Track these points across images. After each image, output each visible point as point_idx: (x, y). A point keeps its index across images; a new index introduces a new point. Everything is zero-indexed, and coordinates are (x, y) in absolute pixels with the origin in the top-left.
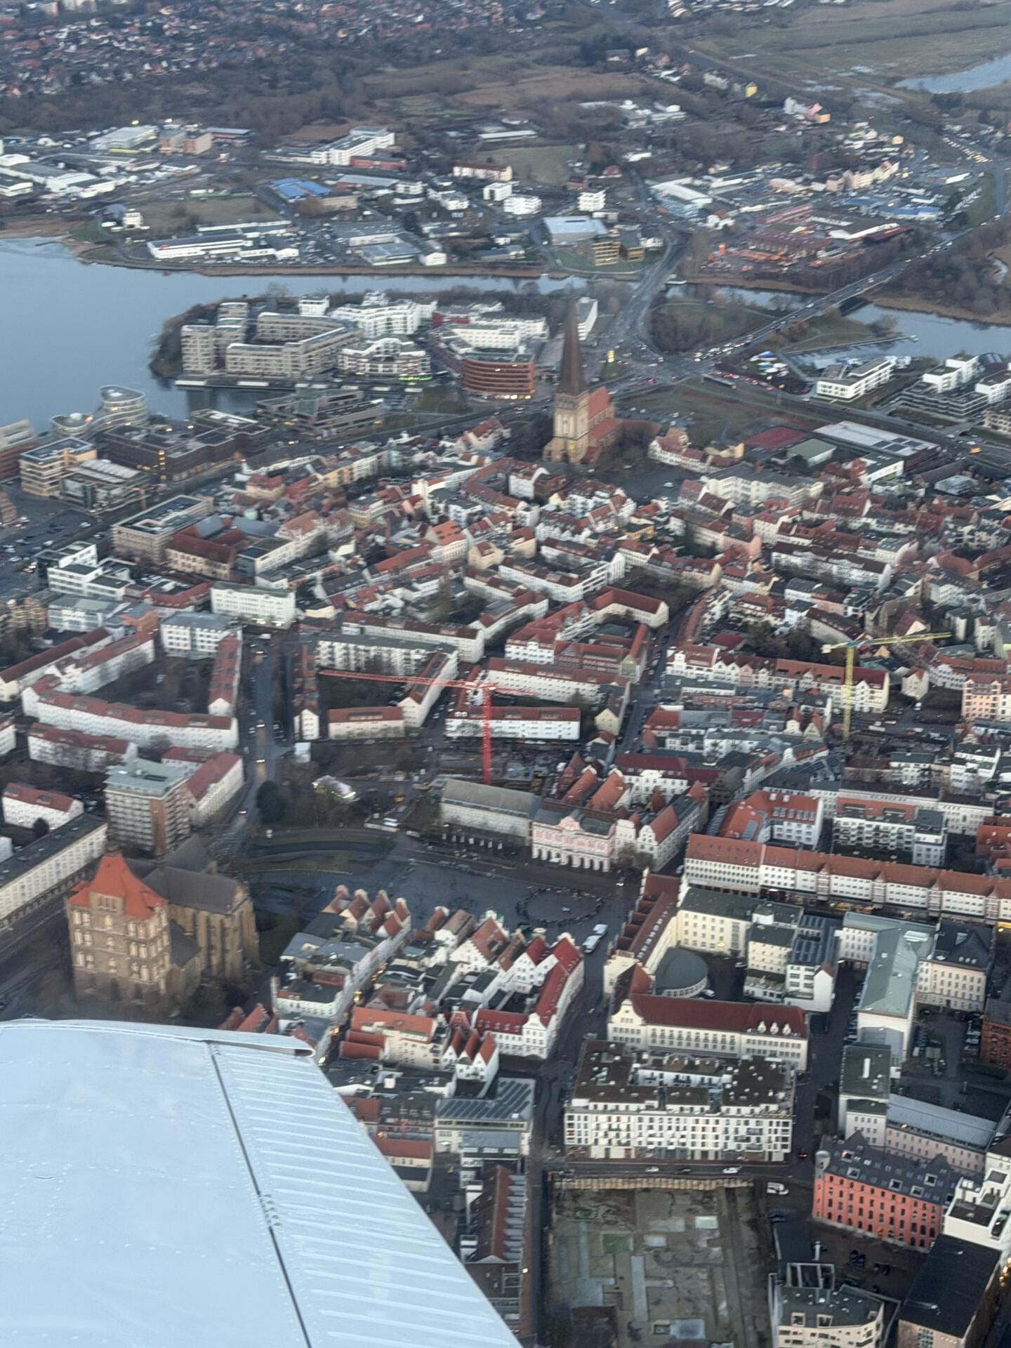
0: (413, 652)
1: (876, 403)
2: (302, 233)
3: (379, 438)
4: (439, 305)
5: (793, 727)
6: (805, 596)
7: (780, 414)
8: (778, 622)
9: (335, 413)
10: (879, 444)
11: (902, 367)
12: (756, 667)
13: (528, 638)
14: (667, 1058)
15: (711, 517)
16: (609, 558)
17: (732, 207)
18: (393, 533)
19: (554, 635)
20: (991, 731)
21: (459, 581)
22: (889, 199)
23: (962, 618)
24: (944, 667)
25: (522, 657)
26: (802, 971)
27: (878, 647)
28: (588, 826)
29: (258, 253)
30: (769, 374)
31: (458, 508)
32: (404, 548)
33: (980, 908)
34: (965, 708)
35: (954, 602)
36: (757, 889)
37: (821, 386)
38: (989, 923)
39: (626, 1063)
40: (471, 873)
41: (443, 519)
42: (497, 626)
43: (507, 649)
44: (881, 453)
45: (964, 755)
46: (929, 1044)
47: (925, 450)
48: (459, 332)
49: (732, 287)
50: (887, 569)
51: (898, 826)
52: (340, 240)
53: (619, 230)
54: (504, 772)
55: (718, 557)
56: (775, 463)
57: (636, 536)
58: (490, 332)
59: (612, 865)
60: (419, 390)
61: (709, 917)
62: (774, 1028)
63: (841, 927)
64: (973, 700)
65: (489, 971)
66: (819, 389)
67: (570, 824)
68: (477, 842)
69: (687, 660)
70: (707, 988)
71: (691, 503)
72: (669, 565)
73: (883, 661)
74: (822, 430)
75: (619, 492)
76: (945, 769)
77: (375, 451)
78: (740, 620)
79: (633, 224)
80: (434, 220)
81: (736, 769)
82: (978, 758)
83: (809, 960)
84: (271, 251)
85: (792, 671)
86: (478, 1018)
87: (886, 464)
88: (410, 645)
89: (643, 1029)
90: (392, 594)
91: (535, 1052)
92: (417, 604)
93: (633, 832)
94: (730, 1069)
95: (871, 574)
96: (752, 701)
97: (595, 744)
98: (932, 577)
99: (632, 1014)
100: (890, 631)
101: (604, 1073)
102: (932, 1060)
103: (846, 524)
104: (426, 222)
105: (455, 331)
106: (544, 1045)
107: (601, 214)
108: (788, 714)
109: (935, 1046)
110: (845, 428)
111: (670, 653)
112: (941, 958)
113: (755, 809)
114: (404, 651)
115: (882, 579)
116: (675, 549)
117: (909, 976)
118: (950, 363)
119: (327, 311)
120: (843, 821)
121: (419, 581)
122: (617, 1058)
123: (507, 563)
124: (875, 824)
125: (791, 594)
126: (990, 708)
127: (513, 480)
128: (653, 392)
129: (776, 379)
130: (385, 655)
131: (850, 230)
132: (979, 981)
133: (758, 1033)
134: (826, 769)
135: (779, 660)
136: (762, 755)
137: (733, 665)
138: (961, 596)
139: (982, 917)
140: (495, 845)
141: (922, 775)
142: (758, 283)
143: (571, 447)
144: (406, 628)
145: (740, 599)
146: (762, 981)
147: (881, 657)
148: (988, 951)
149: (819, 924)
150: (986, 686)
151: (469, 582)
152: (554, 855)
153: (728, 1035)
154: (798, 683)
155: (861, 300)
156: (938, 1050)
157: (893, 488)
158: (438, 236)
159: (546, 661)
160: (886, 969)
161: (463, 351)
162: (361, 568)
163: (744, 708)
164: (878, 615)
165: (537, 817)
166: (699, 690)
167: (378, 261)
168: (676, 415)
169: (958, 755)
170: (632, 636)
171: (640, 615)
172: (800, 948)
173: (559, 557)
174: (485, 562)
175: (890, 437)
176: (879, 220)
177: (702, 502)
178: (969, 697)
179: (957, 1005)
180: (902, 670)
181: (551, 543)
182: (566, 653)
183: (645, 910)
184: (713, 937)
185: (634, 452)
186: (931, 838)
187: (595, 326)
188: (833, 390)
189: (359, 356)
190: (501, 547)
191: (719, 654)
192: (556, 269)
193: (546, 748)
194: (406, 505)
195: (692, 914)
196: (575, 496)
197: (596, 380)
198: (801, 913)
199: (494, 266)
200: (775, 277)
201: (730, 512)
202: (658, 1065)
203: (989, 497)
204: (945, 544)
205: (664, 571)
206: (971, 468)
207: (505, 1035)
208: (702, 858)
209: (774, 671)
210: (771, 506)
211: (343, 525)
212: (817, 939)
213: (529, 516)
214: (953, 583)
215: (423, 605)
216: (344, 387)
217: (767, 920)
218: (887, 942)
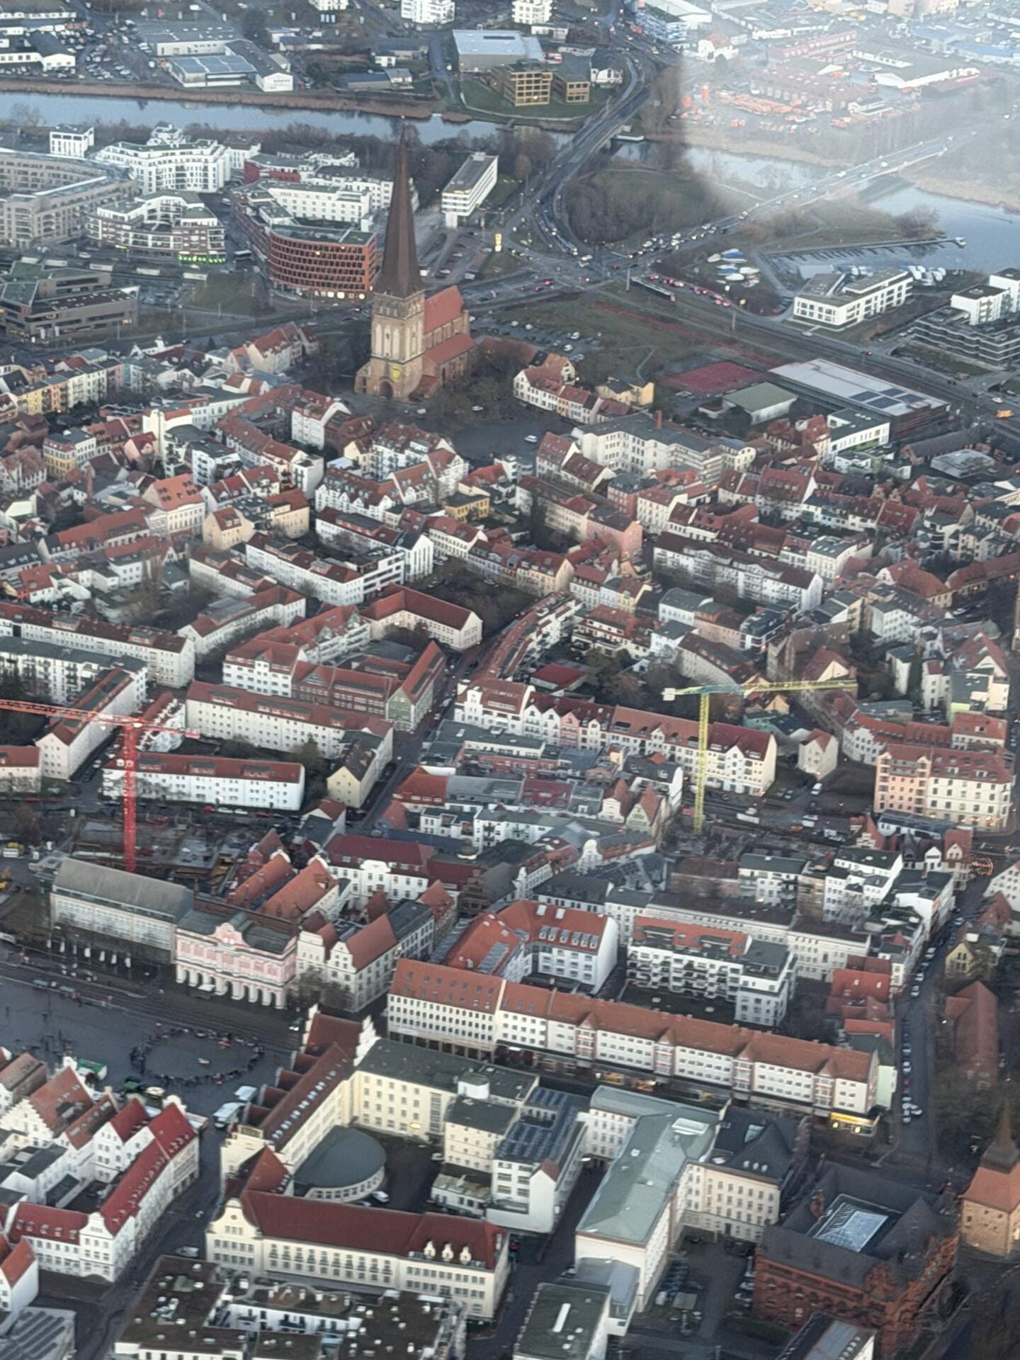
0: (80, 666)
1: (878, 335)
2: (90, 32)
3: (118, 345)
4: (262, 150)
5: (611, 808)
6: (686, 616)
7: (731, 342)
8: (640, 652)
9: (63, 303)
10: (862, 396)
11: (929, 282)
12: (583, 717)
13: (255, 655)
14: (276, 1288)
15: (577, 490)
16: (409, 544)
17: (740, 30)
18: (98, 487)
19: (296, 653)
20: (904, 830)
21: (183, 566)
22: (975, 31)
23: (904, 661)
24: (863, 733)
25: (245, 683)
26: (515, 1169)
27: (771, 696)
28: (255, 939)
29: (15, 58)
30: (729, 282)
31: (205, 456)
32: (109, 509)
33: (808, 1091)
34: (878, 794)
35: (904, 637)
36: (491, 1046)
37: (800, 305)
38: (819, 1113)
39: (211, 1293)
40: (78, 1000)
41: (183, 470)
42: (220, 635)
43: (225, 670)
44: (861, 409)
45: (846, 864)
46: (685, 1288)
47: (928, 408)
48: (278, 194)
49: (713, 149)
50: (817, 582)
51: (719, 964)
52: (144, 46)
53: (563, 54)
54: (176, 853)
55: (573, 550)
56: (705, 415)
57: (460, 512)
58: (324, 196)
59: (289, 998)
60: (205, 277)
61: (399, 1083)
62: (448, 1252)
63: (587, 1110)
64: (890, 784)
65: (54, 1146)
66: (797, 309)
67: (228, 934)
68: (95, 954)
69: (484, 701)
70: (380, 1189)
71: (554, 467)
72: (499, 558)
73: (776, 719)
74: (782, 371)
75: (444, 444)
76: (818, 883)
77: (104, 365)
78: (586, 646)
79: (586, 46)
80: (291, 24)
81: (504, 866)
82: (867, 869)
83: (526, 1154)
84: (35, 57)
85: (636, 725)
86: (17, 1217)
87: (867, 425)
88: (76, 655)
89: (257, 1244)
90: (76, 580)
91: (98, 1271)
92: (108, 597)
93: (322, 950)
94: (361, 1309)
95: (792, 588)
96: (565, 767)
97: (312, 817)
98: (876, 597)
99: (242, 1222)
100: (798, 674)
101: (172, 1307)
102: (680, 1311)
103: (778, 512)
104: (278, 27)
105: (272, 191)
106: (111, 1262)
107: (540, 30)
108: (609, 789)
109: (692, 1290)
110: (817, 369)
111: (461, 688)
112: (719, 1161)
113: (509, 926)
114: (66, 664)
115: (807, 597)
116: (514, 536)
117: (664, 1185)
118: (995, 281)
119: (90, 151)
120: (641, 952)
121: (119, 562)
122: (199, 1285)
123: (257, 541)
124: (686, 959)
125: (667, 612)
126: (914, 796)
127: (296, 417)
128: (549, 300)
129: (738, 290)
130: (39, 669)
131: (906, 74)
132: (771, 1198)
133: (424, 1259)
134: (642, 873)
135: (619, 708)
136: (549, 848)
137: (551, 712)
138: (912, 628)
139: (808, 1104)
140: (121, 960)
141: (786, 891)
142: (752, 146)
143: (395, 375)
144: (79, 631)
145: (588, 614)
146: (461, 1182)
147: (775, 712)
148: (789, 1153)
149: (557, 1102)
150: (909, 764)
151: (195, 566)
152: (206, 979)
153: (381, 1259)
154: (643, 744)
155: (898, 179)
156: (692, 1298)
157: (863, 463)
158: (291, 48)
159: (281, 690)
160: (632, 1171)
161: (276, 221)
162: (38, 536)
163: (554, 777)
164: (784, 647)
165: (184, 921)
166: (489, 746)
167: (191, 81)
168: (576, 335)
169: (839, 863)
170: (413, 662)
171: (439, 630)
172: (517, 1137)
173: (337, 537)
174: (226, 538)
175: (879, 386)
176: (957, 61)
177: (569, 467)
178: (885, 779)
179: (741, 1233)
180: (800, 733)
181: (331, 515)
182: (309, 680)
183: (302, 1067)
184: (404, 1113)
185: (486, 387)
186: (763, 984)
187: (491, 196)
188: (816, 312)
189: (122, 222)
190: (252, 518)
191: (532, 695)
192: (458, 108)
193: (247, 821)
194: (131, 448)
195: (374, 1077)
196: (380, 448)
197: (472, 277)
198: (536, 1083)
199: (362, 97)
200: (777, 138)
201: (605, 484)
202: (261, 1299)
203: (998, 484)
204: (913, 550)
205: (490, 566)
206: (989, 440)
207: (53, 1243)
208: (413, 995)
209: (610, 724)
210: (668, 478)
211: (28, 471)
212: (546, 1123)
213: (307, 473)
214: (905, 609)
215: (117, 598)
216: (92, 266)
217: (479, 1092)
218: (645, 1134)
